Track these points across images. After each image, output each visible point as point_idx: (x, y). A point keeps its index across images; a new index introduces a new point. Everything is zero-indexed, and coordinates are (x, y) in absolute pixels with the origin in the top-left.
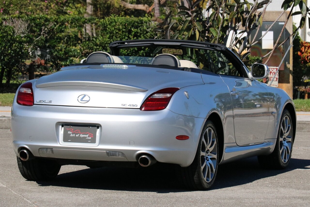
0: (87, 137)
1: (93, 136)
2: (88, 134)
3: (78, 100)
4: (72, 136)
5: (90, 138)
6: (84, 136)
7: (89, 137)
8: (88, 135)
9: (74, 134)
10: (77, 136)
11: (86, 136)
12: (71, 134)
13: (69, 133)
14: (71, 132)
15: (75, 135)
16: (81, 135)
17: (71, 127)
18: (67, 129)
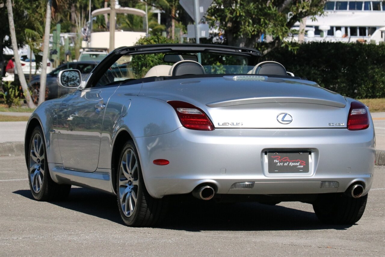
0: (298, 165)
1: (305, 163)
2: (299, 161)
3: (278, 120)
4: (279, 166)
5: (302, 166)
6: (294, 164)
7: (300, 165)
8: (299, 163)
9: (281, 163)
10: (285, 164)
11: (296, 164)
12: (279, 163)
13: (275, 161)
14: (278, 160)
15: (283, 164)
16: (290, 163)
17: (277, 154)
18: (273, 157)
